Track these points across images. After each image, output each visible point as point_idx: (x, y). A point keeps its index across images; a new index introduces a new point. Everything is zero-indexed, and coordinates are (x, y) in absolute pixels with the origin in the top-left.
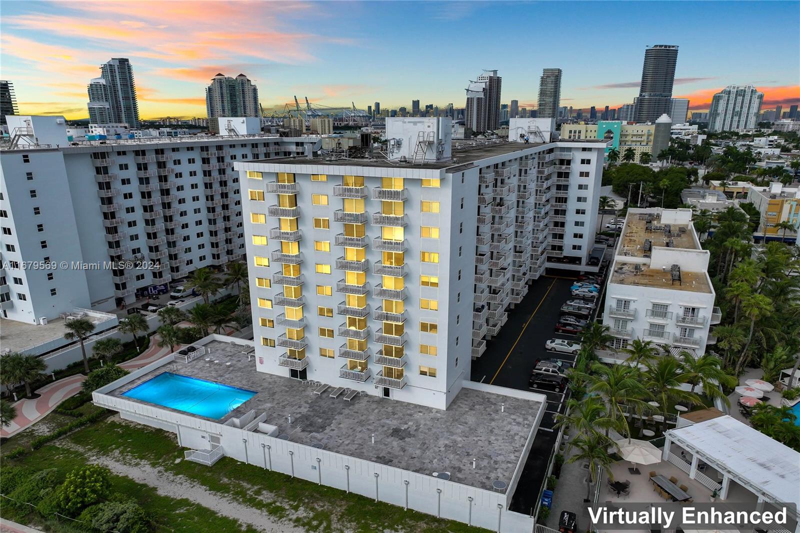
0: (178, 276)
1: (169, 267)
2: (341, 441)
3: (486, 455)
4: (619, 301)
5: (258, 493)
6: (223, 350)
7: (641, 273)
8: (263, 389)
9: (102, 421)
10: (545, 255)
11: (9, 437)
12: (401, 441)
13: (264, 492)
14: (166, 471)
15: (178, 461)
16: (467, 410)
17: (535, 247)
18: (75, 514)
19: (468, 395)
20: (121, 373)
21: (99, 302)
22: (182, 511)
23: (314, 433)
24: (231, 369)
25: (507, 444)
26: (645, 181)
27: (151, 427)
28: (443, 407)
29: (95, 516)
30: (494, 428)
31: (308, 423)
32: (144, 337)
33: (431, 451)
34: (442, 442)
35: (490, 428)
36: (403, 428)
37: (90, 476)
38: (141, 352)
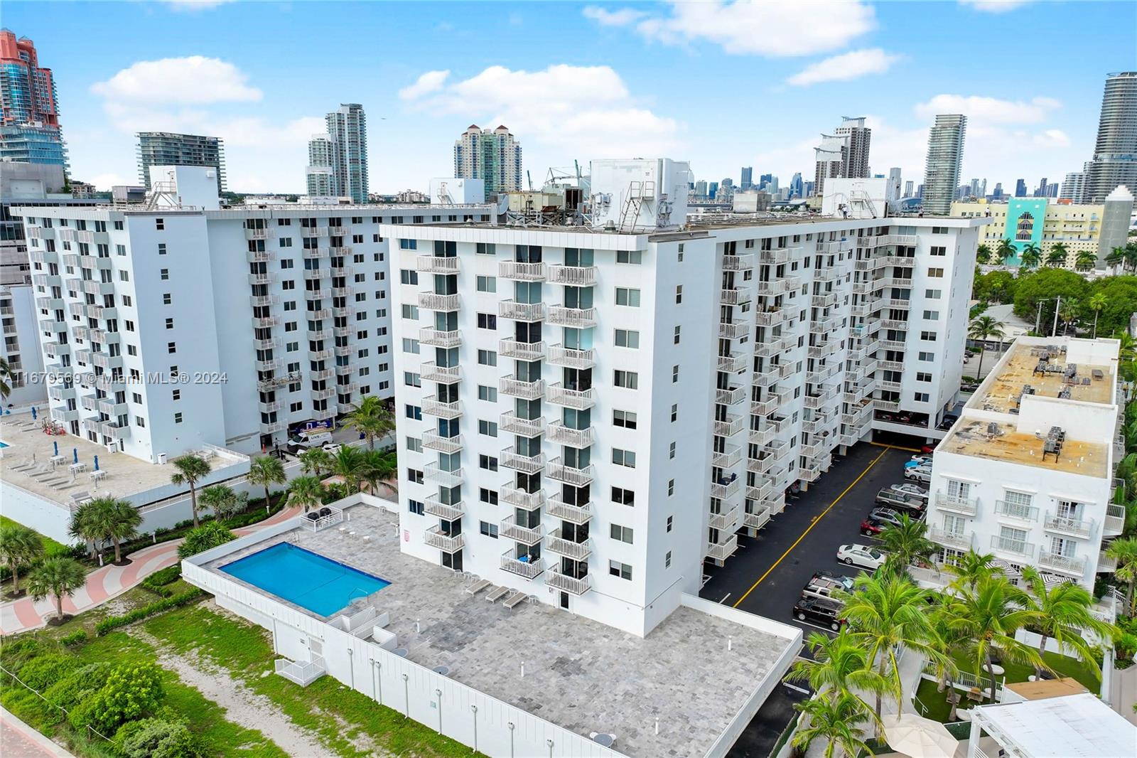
0: (346, 408)
1: (335, 394)
2: (478, 668)
3: (681, 716)
4: (952, 483)
5: (353, 735)
6: (368, 518)
7: (999, 439)
8: (399, 579)
9: (192, 605)
10: (870, 407)
11: (75, 614)
12: (563, 678)
13: (361, 735)
14: (246, 686)
15: (266, 674)
16: (677, 641)
17: (851, 392)
18: (111, 732)
19: (686, 618)
20: (226, 537)
21: (238, 439)
22: (247, 747)
23: (446, 652)
24: (369, 545)
25: (719, 703)
26: (1065, 295)
27: (248, 621)
28: (640, 632)
29: (131, 735)
30: (708, 675)
31: (443, 635)
32: (281, 494)
33: (603, 699)
34: (623, 686)
35: (702, 674)
36: (572, 659)
37: (138, 677)
38: (272, 515)
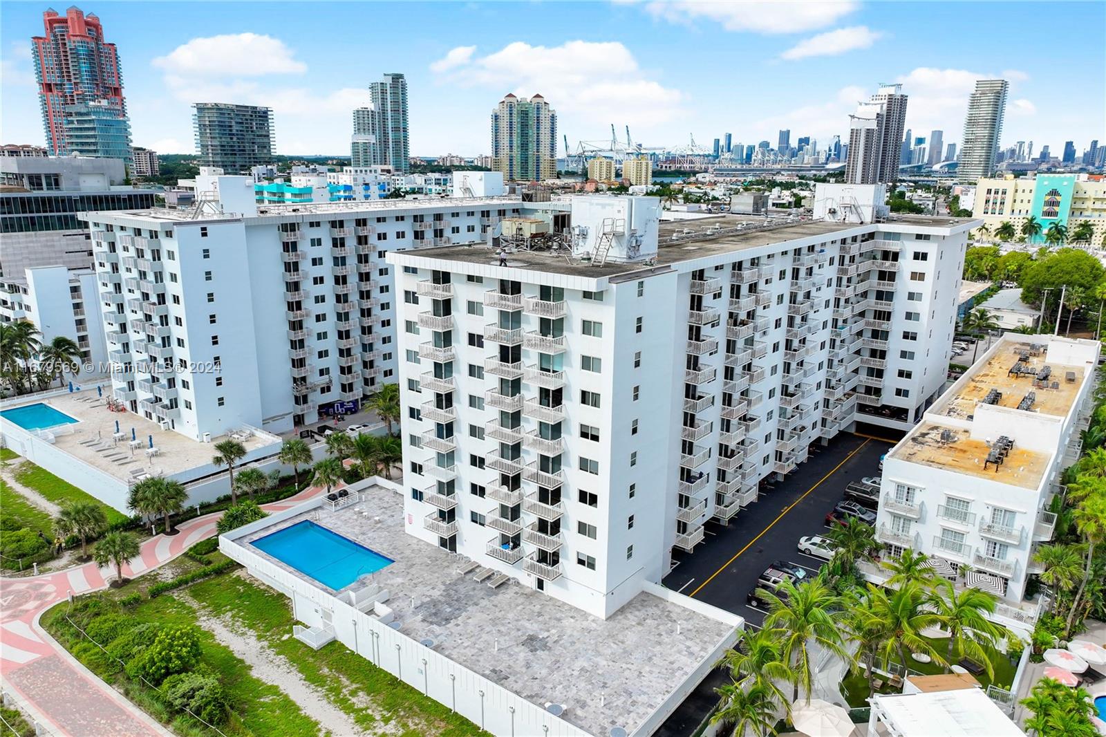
0: (370, 390)
1: (361, 378)
2: (460, 641)
3: (626, 691)
4: (900, 487)
5: (354, 693)
6: (380, 499)
8: (402, 558)
9: (227, 573)
10: (853, 400)
11: (132, 578)
12: (530, 654)
13: (361, 694)
14: (269, 647)
15: (286, 637)
16: (634, 623)
17: (833, 387)
18: (158, 683)
19: (646, 603)
20: (258, 515)
21: (273, 419)
22: (267, 700)
23: (435, 626)
24: (379, 525)
25: (660, 681)
26: (1069, 284)
27: (274, 590)
28: (602, 614)
29: (174, 686)
30: (655, 656)
31: (434, 611)
32: (309, 471)
33: (562, 673)
34: (581, 663)
35: (650, 654)
36: (541, 637)
37: (180, 638)
38: (300, 491)
